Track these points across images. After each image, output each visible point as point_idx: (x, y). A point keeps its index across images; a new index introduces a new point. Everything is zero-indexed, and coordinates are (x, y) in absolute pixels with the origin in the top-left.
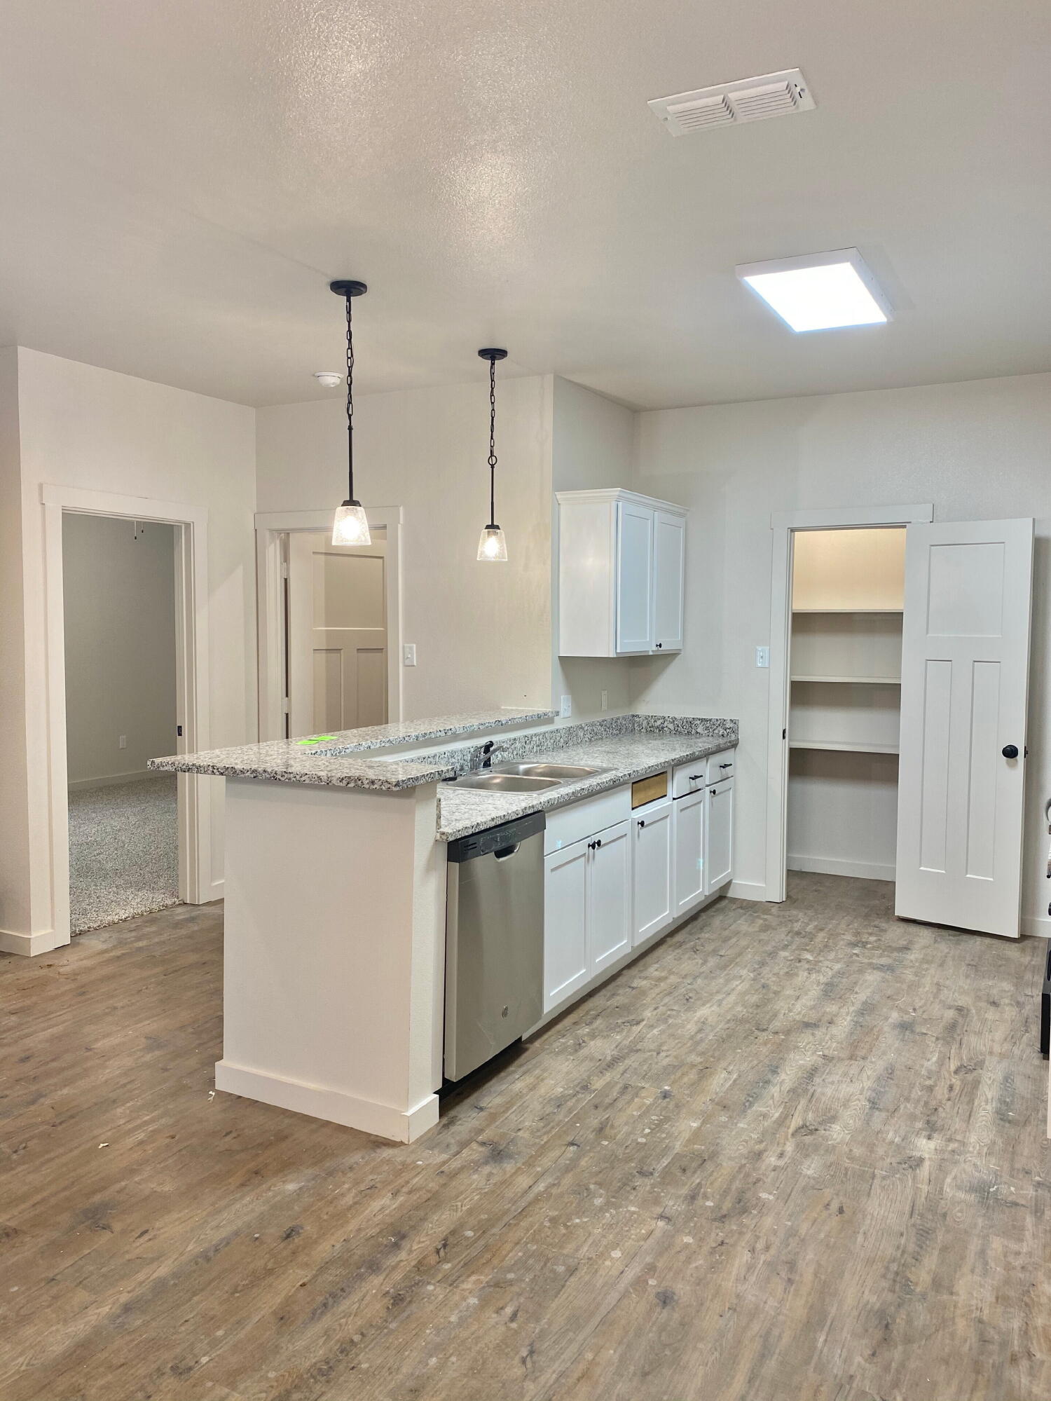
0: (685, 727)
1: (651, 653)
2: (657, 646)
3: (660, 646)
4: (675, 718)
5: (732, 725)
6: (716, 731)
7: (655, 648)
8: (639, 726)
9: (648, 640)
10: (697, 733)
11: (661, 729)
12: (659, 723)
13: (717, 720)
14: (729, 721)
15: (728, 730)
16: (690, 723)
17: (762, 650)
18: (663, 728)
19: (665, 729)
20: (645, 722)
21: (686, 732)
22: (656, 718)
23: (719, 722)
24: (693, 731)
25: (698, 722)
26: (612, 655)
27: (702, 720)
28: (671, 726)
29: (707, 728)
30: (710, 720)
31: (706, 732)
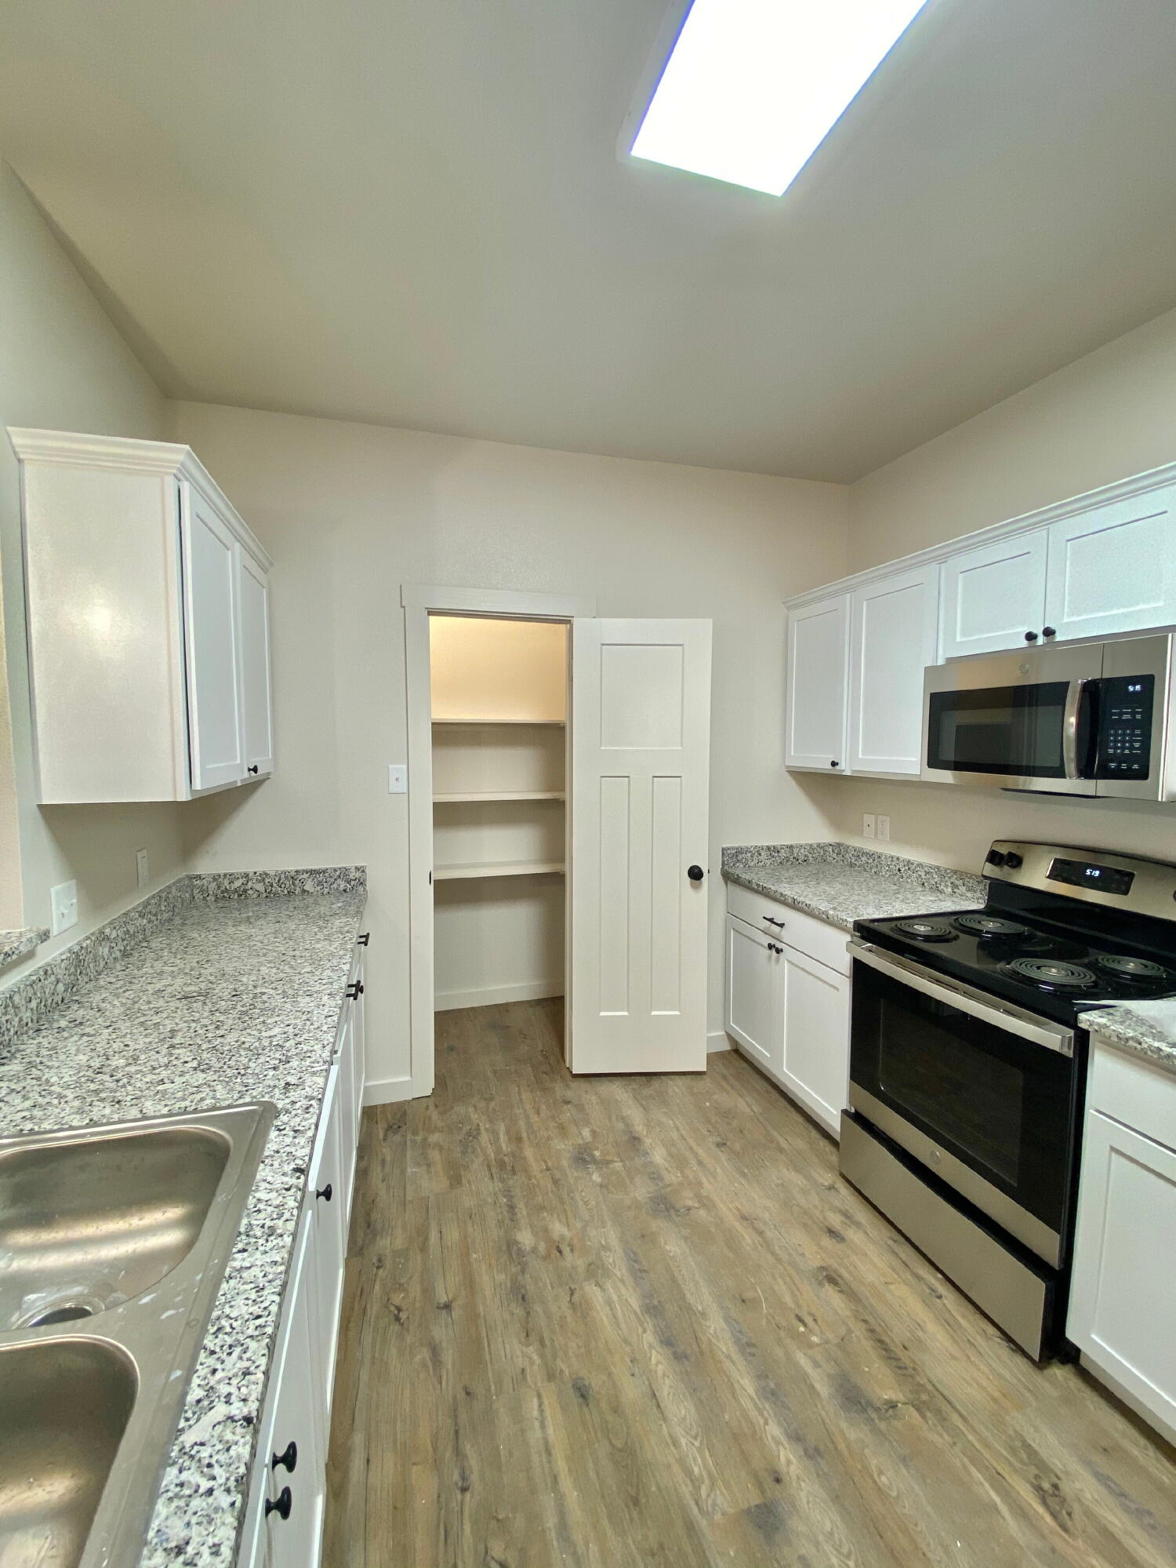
0: (283, 886)
1: (239, 784)
2: (249, 770)
3: (255, 770)
4: (267, 874)
5: (358, 875)
6: (335, 886)
7: (246, 774)
8: (202, 891)
9: (239, 762)
10: (304, 891)
11: (242, 893)
12: (237, 884)
13: (335, 870)
14: (353, 870)
15: (353, 883)
16: (294, 877)
17: (398, 769)
18: (245, 891)
19: (249, 892)
20: (213, 885)
21: (286, 892)
22: (232, 878)
23: (338, 873)
24: (298, 889)
25: (306, 876)
26: (184, 796)
27: (311, 872)
28: (260, 887)
29: (320, 883)
30: (324, 872)
31: (318, 888)
